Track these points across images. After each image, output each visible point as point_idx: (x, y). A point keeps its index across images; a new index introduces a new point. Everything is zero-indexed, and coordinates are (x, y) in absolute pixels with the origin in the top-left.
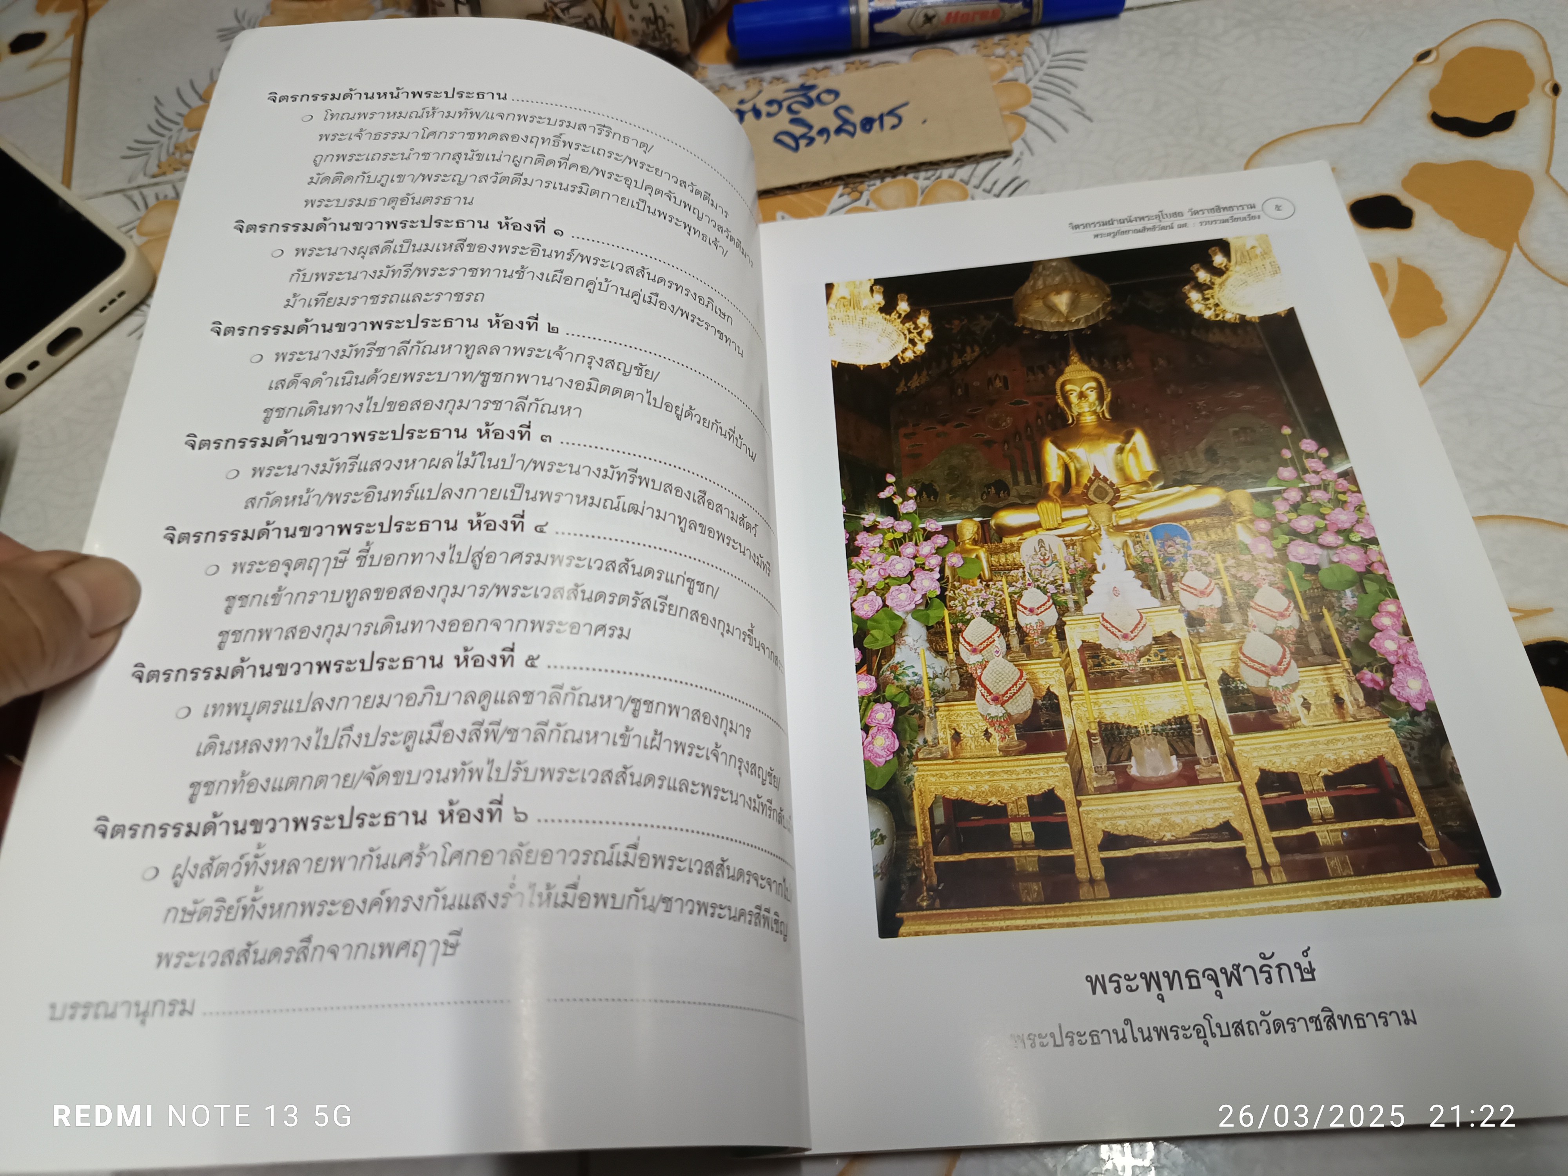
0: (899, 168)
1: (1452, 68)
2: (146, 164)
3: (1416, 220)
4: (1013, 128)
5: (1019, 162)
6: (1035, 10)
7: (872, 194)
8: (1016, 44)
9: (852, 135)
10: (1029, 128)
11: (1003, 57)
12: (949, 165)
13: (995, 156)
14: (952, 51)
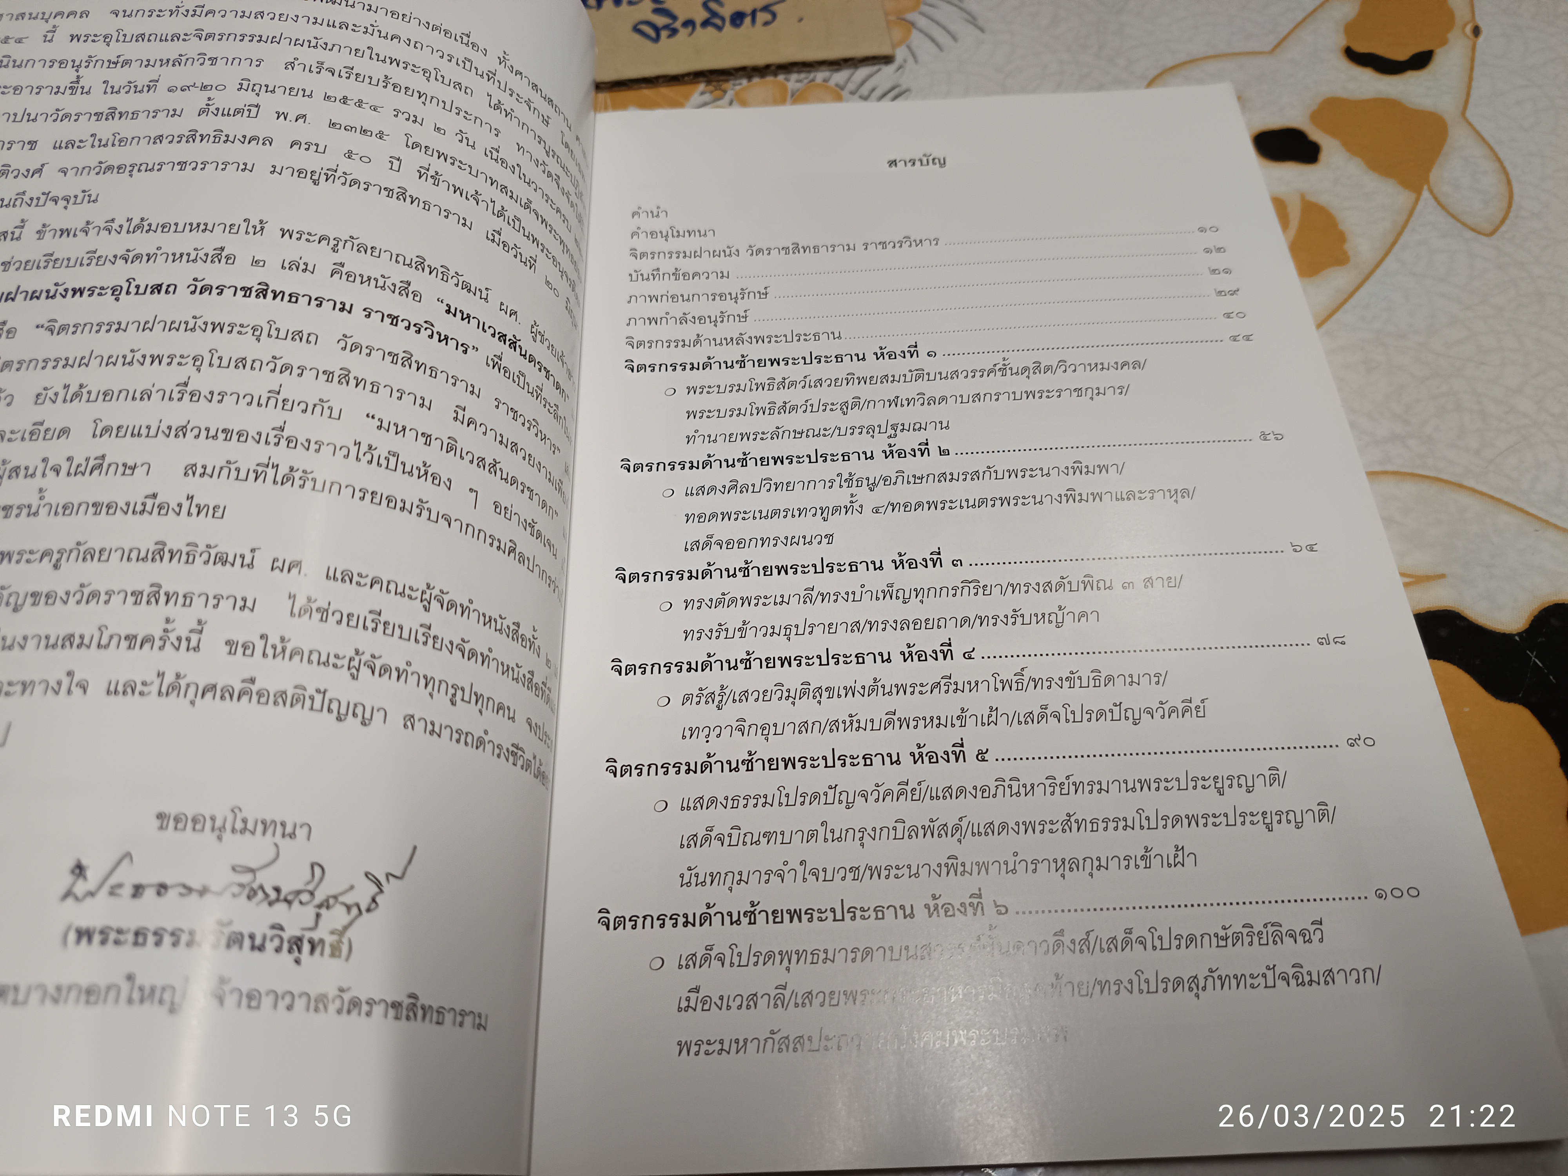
0: (768, 67)
3: (1323, 156)
4: (897, 33)
5: (901, 70)
7: (737, 94)
9: (719, 28)
10: (915, 33)
12: (823, 68)
13: (876, 61)
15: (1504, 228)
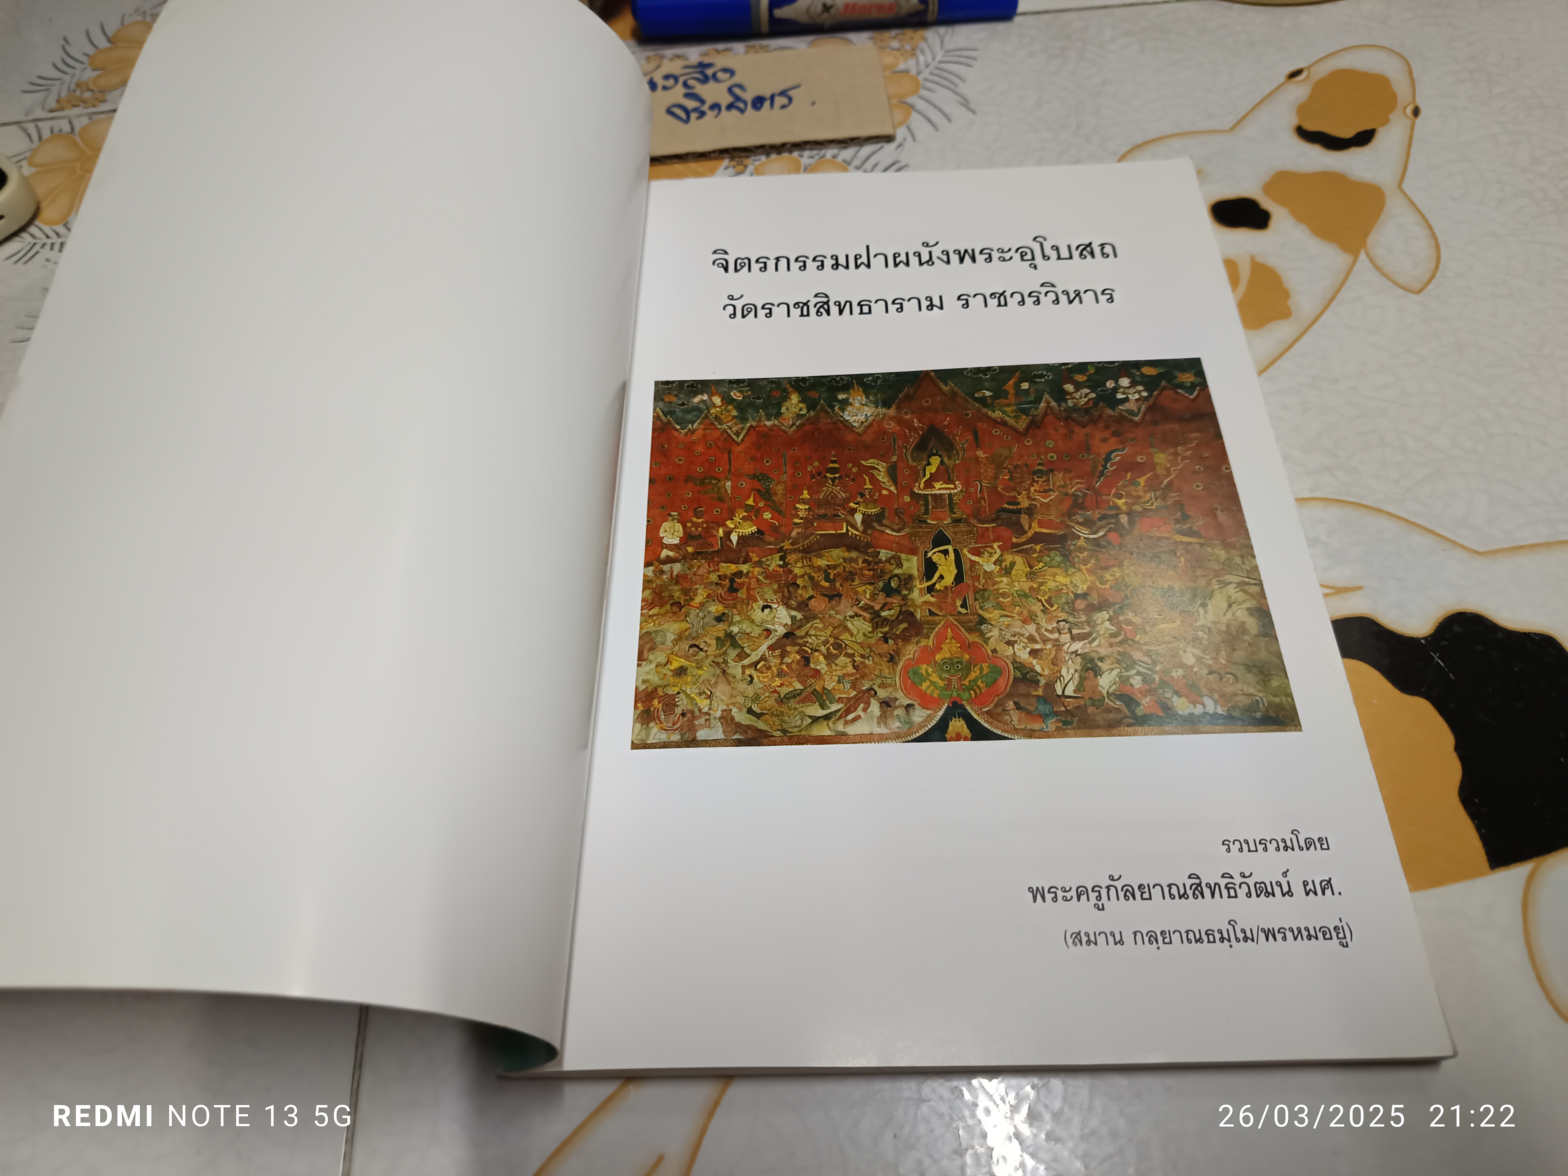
0: (784, 145)
1: (1322, 87)
2: (46, 98)
3: (1273, 223)
4: (898, 115)
5: (900, 148)
6: (931, 7)
7: (756, 168)
8: (912, 39)
9: (742, 111)
10: (914, 116)
11: (898, 50)
12: (833, 145)
13: (878, 140)
14: (849, 41)
15: (1431, 286)
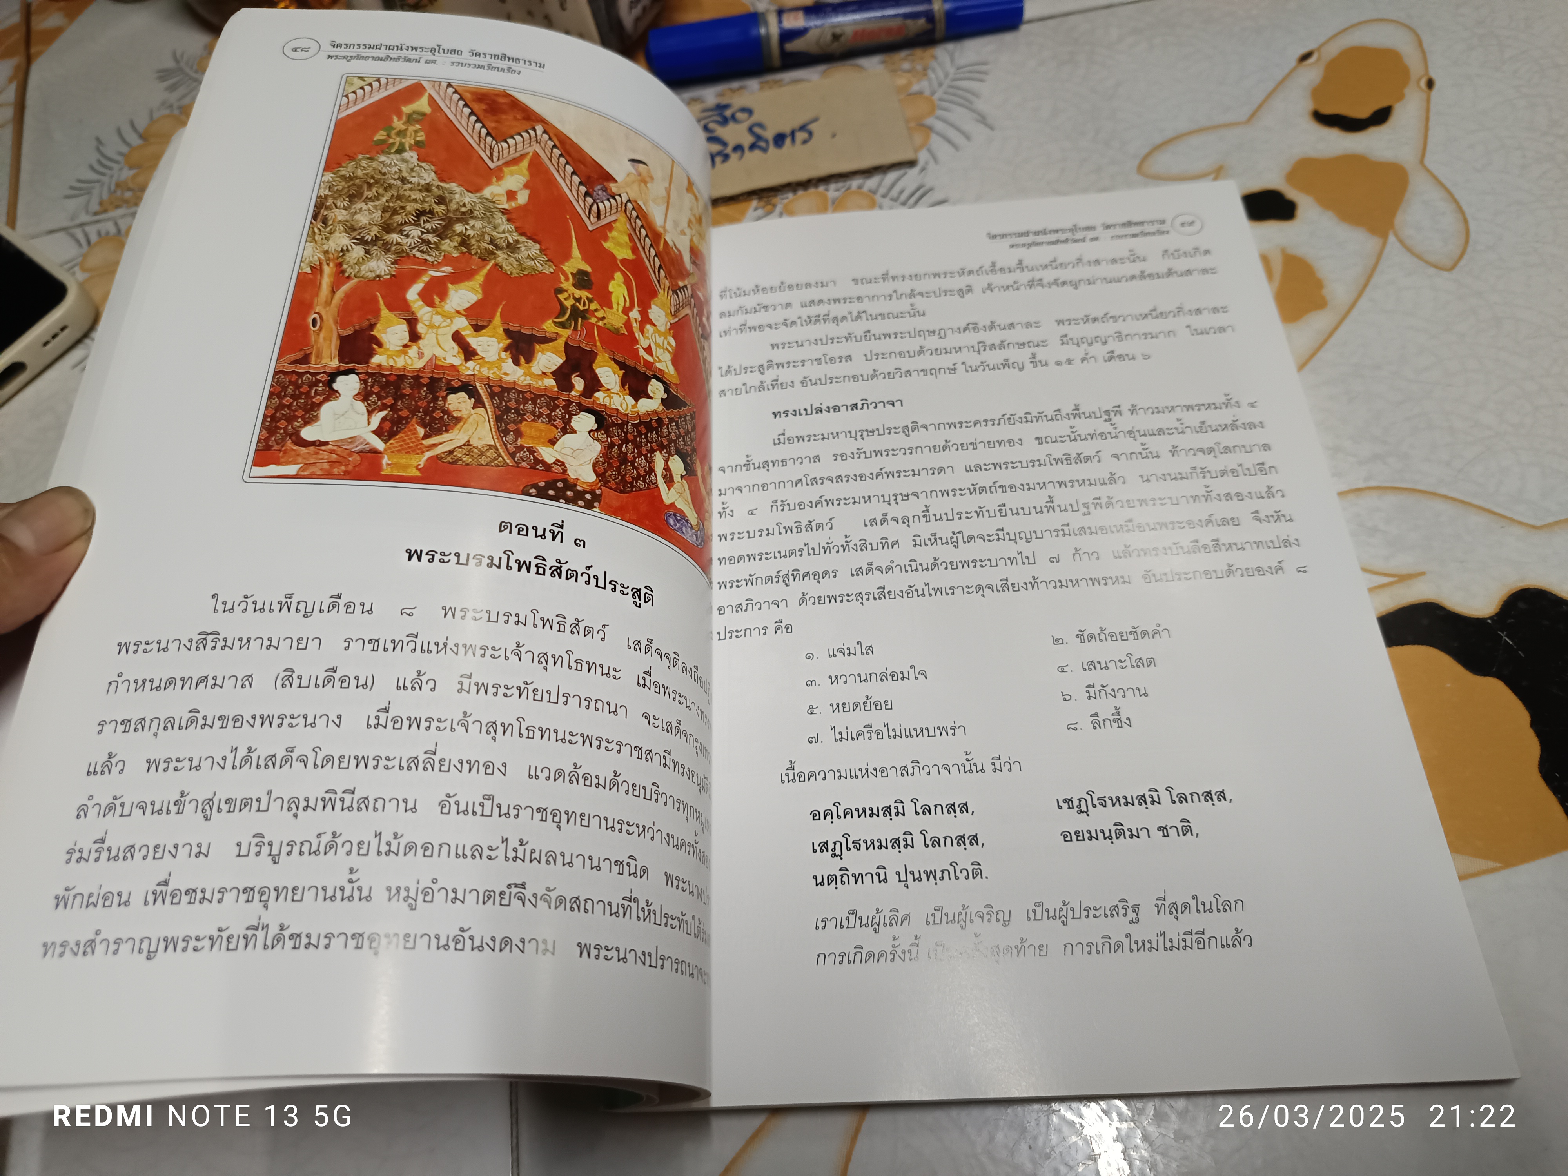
0: (809, 181)
1: (1334, 67)
2: (88, 202)
3: (1300, 212)
4: (918, 138)
5: (924, 171)
6: (937, 27)
7: (785, 206)
8: (922, 58)
9: (765, 150)
10: (934, 137)
11: (909, 71)
12: (857, 176)
13: (901, 166)
14: (860, 67)
15: (1462, 263)
